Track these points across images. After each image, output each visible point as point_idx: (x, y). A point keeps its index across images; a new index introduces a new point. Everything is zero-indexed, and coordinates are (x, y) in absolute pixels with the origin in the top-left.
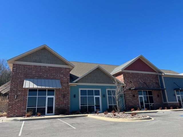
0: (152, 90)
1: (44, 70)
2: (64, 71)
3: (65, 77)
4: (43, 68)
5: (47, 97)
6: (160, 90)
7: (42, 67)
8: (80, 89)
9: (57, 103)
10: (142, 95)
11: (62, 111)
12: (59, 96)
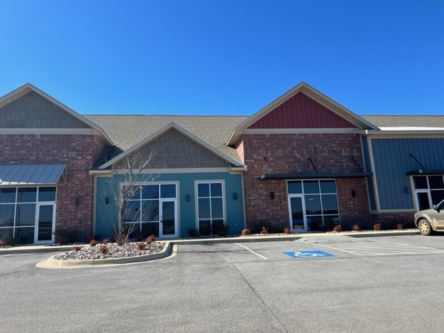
0: (337, 178)
1: (30, 144)
2: (79, 142)
7: (26, 137)
10: (301, 193)
12: (66, 202)
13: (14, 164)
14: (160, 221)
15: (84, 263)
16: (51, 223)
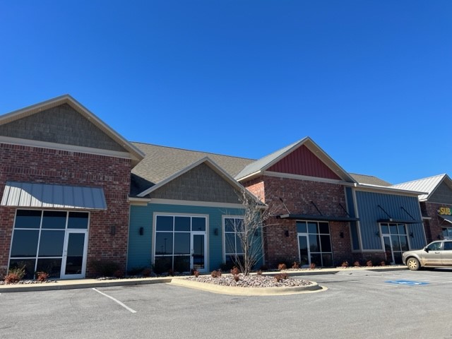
0: (330, 221)
2: (117, 166)
3: (117, 183)
4: (61, 155)
5: (68, 231)
6: (348, 221)
7: (57, 153)
8: (156, 215)
9: (92, 249)
10: (306, 232)
11: (106, 268)
12: (100, 231)
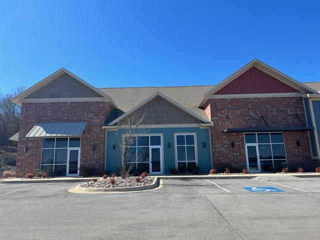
2: (95, 107)
4: (63, 105)
5: (69, 149)
9: (83, 159)
13: (54, 122)
14: (150, 162)
15: (100, 190)
16: (77, 162)
